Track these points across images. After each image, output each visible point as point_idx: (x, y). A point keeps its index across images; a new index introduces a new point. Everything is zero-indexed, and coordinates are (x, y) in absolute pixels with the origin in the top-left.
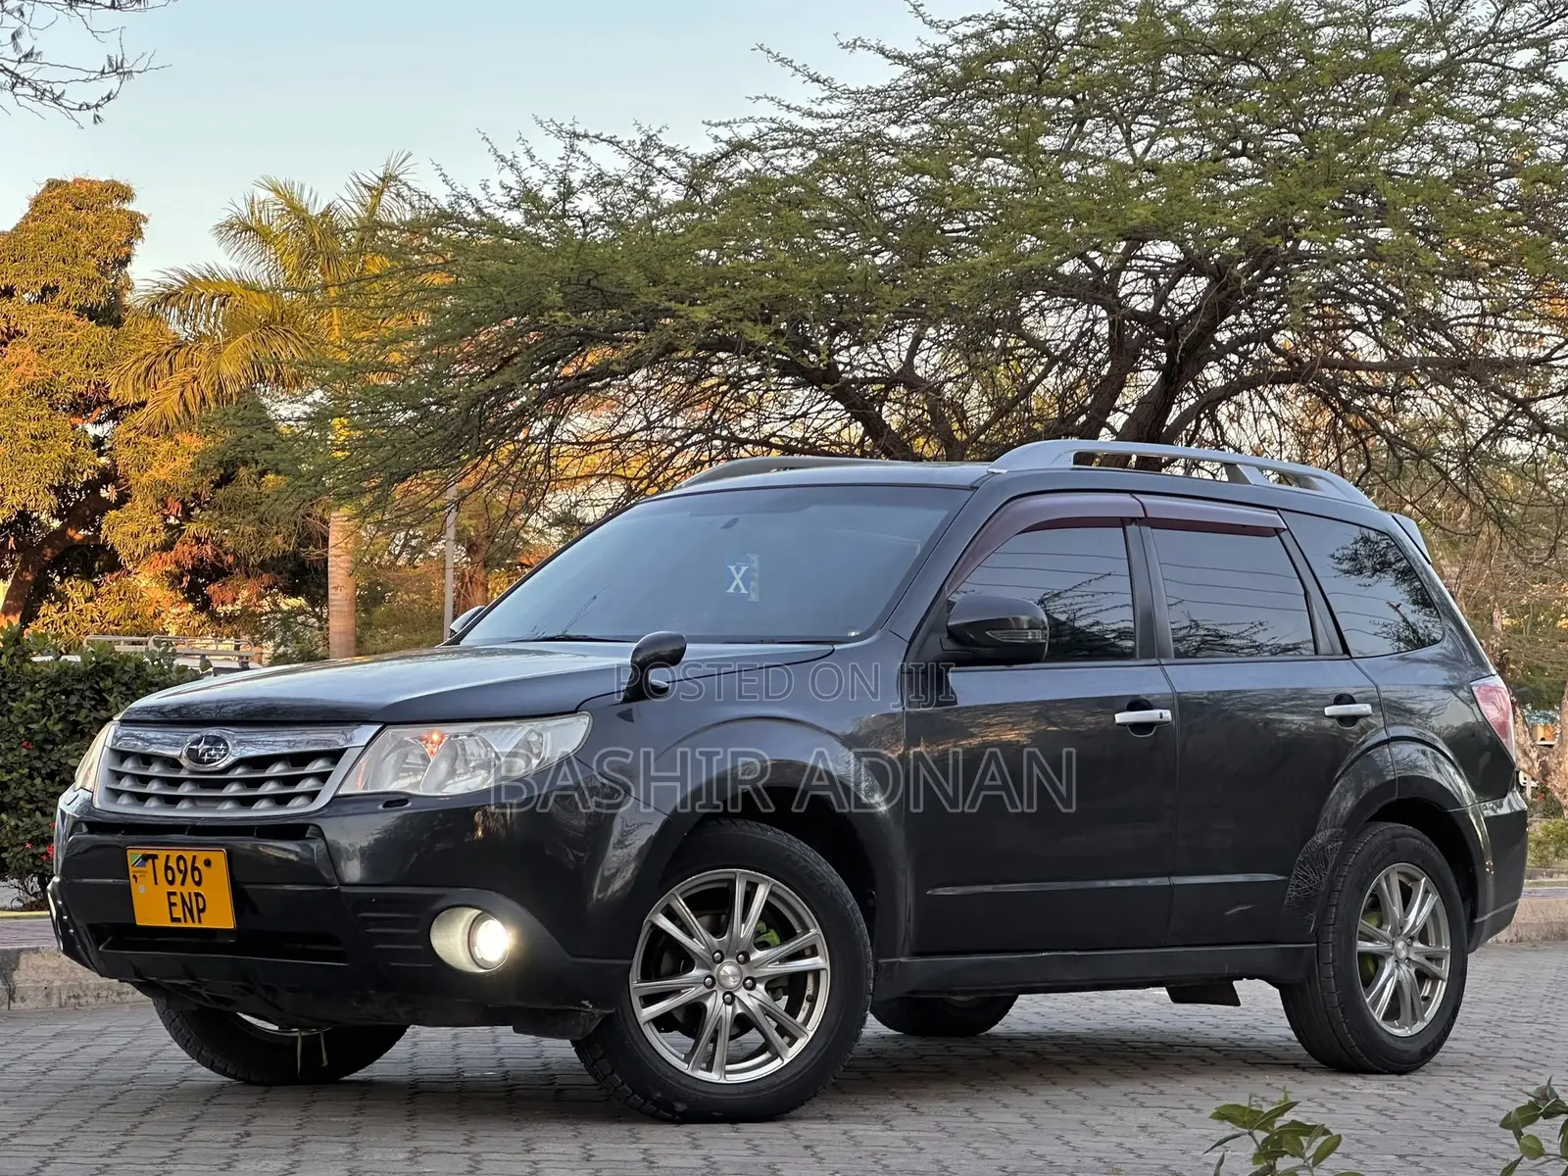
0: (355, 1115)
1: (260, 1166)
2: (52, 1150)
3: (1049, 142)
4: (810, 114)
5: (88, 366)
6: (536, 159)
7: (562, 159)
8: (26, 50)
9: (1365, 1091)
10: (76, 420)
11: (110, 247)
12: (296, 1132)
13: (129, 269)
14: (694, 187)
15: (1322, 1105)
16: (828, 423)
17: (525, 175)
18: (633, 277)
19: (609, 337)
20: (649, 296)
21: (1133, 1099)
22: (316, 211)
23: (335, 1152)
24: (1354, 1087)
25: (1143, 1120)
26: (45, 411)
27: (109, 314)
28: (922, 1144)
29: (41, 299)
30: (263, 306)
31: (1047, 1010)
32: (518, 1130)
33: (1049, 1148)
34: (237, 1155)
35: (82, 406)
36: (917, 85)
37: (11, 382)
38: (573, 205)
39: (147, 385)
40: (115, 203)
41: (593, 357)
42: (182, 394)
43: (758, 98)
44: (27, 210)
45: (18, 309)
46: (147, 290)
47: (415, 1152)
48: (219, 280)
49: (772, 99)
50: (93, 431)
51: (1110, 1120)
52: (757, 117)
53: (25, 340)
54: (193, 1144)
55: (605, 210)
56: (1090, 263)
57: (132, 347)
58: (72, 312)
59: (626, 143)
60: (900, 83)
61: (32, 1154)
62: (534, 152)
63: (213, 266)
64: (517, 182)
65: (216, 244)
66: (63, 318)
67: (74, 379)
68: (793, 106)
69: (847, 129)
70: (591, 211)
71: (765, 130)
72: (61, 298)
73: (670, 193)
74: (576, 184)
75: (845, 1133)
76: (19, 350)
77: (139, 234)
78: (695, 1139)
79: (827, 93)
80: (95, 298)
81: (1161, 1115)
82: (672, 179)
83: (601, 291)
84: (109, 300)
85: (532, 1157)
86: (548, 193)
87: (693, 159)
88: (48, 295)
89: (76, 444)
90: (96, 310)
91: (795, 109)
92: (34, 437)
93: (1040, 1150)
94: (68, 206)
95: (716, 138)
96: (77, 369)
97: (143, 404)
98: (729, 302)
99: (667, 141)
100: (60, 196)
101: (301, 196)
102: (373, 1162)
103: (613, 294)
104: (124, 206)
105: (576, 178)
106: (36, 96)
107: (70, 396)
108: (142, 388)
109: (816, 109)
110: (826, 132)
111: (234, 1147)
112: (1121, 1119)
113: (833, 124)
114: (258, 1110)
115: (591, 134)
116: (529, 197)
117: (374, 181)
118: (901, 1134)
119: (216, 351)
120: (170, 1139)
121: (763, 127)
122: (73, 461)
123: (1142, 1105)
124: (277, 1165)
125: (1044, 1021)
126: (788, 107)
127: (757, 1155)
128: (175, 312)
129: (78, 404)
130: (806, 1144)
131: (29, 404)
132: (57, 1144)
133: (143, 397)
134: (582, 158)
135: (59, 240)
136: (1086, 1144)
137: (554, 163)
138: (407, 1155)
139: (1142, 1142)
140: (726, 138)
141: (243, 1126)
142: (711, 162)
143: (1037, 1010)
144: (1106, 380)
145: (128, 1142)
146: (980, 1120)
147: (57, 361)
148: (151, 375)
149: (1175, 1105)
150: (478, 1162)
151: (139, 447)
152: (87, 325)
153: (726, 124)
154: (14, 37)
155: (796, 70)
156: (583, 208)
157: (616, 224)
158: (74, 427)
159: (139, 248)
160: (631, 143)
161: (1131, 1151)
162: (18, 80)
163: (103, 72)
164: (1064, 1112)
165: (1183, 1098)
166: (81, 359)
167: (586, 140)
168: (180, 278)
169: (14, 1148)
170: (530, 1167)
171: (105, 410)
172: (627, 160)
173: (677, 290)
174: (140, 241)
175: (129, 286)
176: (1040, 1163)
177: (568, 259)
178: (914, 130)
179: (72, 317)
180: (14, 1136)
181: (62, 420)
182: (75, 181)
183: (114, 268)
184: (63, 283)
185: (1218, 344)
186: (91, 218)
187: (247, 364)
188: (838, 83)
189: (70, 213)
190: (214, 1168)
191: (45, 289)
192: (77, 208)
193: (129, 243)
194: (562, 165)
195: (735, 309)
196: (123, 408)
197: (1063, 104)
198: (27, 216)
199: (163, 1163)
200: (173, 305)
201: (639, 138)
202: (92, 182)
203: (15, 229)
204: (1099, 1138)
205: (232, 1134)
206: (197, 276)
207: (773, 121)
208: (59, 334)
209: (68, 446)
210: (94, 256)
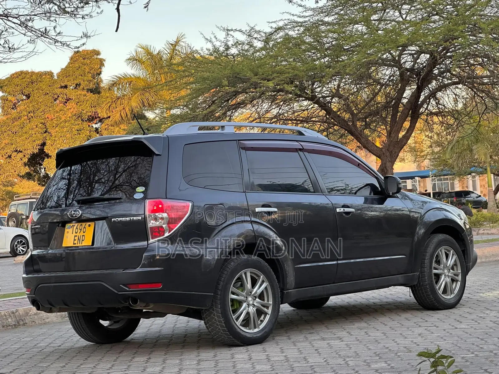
0: (182, 349)
1: (154, 369)
2: (93, 369)
3: (375, 17)
4: (300, 17)
5: (92, 107)
6: (218, 39)
7: (225, 38)
8: (58, 32)
9: (490, 315)
10: (89, 124)
11: (95, 70)
12: (164, 356)
13: (101, 76)
14: (266, 41)
15: (476, 322)
16: (315, 111)
17: (214, 44)
18: (249, 74)
19: (244, 91)
20: (255, 79)
21: (417, 325)
22: (155, 53)
23: (176, 363)
24: (487, 314)
25: (420, 332)
26: (80, 122)
27: (96, 91)
28: (351, 346)
29: (75, 88)
30: (141, 84)
31: (394, 293)
32: (230, 351)
33: (390, 344)
34: (147, 366)
35: (91, 119)
36: (332, 5)
37: (69, 114)
38: (230, 52)
39: (109, 111)
40: (95, 56)
41: (241, 98)
42: (120, 114)
43: (283, 13)
44: (69, 61)
45: (69, 92)
46: (106, 83)
47: (199, 361)
48: (128, 77)
49: (288, 13)
50: (95, 126)
51: (410, 333)
52: (283, 19)
53: (72, 101)
54: (134, 363)
55: (240, 52)
56: (391, 54)
57: (104, 100)
58: (85, 91)
59: (244, 31)
60: (327, 4)
61: (87, 371)
62: (217, 37)
63: (126, 73)
64: (212, 46)
65: (126, 65)
66: (83, 93)
67: (88, 111)
68: (294, 14)
69: (311, 20)
70: (235, 53)
71: (287, 23)
72: (81, 87)
73: (259, 45)
74: (230, 45)
75: (328, 344)
76: (71, 104)
77: (103, 65)
78: (282, 350)
79: (304, 10)
80: (92, 86)
81: (426, 329)
82: (260, 40)
83: (240, 78)
84: (96, 86)
85: (234, 360)
86: (222, 49)
87: (265, 33)
88: (78, 87)
89: (90, 131)
90: (92, 89)
91: (295, 15)
92: (78, 130)
93: (387, 346)
94: (81, 58)
95: (271, 27)
96: (88, 108)
97: (109, 117)
98: (280, 79)
99: (257, 28)
100: (78, 56)
101: (150, 49)
102: (186, 365)
103: (244, 79)
104: (98, 57)
105: (230, 44)
106: (62, 45)
107: (87, 117)
108: (108, 112)
109: (302, 15)
110: (305, 22)
111: (146, 363)
112: (413, 332)
113: (307, 19)
114: (153, 349)
115: (234, 29)
116: (216, 50)
117: (173, 43)
118: (345, 343)
119: (130, 99)
120: (127, 362)
121: (286, 22)
122: (90, 136)
123: (420, 326)
124: (158, 369)
125: (392, 297)
126: (293, 15)
127: (301, 354)
128: (116, 88)
129: (90, 118)
130: (316, 349)
131: (75, 120)
132: (94, 367)
133: (109, 115)
134: (231, 37)
135: (80, 69)
136: (402, 342)
137: (223, 40)
138: (197, 362)
139: (419, 340)
140: (274, 27)
141: (149, 355)
142: (271, 34)
143: (390, 293)
144: (400, 89)
145: (115, 364)
146: (369, 336)
147: (82, 106)
148: (111, 109)
149: (430, 326)
150: (217, 363)
151: (109, 130)
152: (90, 95)
153: (274, 22)
154: (54, 28)
155: (294, 3)
156: (233, 53)
157: (244, 55)
158: (89, 126)
159: (104, 69)
160: (246, 31)
161: (415, 343)
162: (56, 41)
163: (82, 37)
164: (396, 331)
165: (433, 322)
166: (90, 105)
167: (232, 31)
168: (116, 78)
169: (81, 369)
170: (233, 364)
171: (98, 119)
172: (245, 36)
173: (264, 76)
174: (103, 67)
175: (101, 81)
176: (387, 350)
177: (229, 70)
178: (333, 18)
179: (85, 92)
180: (81, 365)
181: (85, 124)
182: (82, 51)
183: (96, 76)
184: (82, 82)
185: (435, 74)
186: (88, 61)
187: (139, 102)
188: (307, 6)
189: (82, 61)
190: (140, 371)
191: (76, 85)
192: (84, 59)
193: (100, 68)
194: (225, 40)
195: (282, 81)
196: (103, 119)
197: (379, 5)
198: (69, 63)
199: (125, 371)
200: (115, 86)
201: (248, 29)
202: (87, 51)
203: (66, 67)
204: (406, 340)
205: (145, 359)
206: (121, 77)
207: (288, 20)
208: (82, 98)
209: (88, 132)
210: (90, 73)
